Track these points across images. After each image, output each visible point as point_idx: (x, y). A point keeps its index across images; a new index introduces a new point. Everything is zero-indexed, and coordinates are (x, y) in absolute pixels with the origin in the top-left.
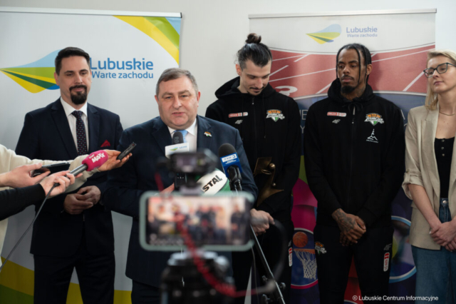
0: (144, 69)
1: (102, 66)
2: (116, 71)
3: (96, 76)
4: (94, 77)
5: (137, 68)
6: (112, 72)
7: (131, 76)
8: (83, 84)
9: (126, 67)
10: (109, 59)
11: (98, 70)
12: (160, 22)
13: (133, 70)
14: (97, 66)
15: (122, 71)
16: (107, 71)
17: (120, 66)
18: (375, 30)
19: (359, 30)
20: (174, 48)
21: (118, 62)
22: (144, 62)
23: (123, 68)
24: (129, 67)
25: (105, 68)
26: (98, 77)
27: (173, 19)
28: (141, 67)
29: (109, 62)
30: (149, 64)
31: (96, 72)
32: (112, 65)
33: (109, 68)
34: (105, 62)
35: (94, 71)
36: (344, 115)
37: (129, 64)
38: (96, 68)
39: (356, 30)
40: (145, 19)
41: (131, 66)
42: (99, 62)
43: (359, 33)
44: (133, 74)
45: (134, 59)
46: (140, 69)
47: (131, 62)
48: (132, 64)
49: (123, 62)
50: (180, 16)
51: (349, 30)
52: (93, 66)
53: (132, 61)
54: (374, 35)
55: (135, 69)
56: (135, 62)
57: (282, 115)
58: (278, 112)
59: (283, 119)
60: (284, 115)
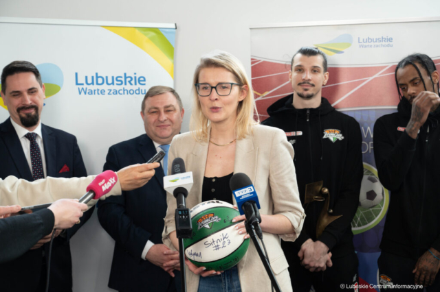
0: (136, 84)
1: (90, 81)
2: (105, 87)
3: (83, 93)
4: (80, 93)
5: (128, 83)
6: (100, 87)
7: (122, 92)
8: (33, 104)
9: (115, 82)
10: (97, 74)
11: (85, 86)
12: (153, 34)
13: (123, 85)
14: (84, 82)
15: (111, 87)
16: (95, 87)
17: (110, 81)
18: (390, 40)
19: (372, 40)
20: (169, 62)
21: (107, 77)
22: (135, 77)
23: (113, 83)
24: (120, 83)
25: (93, 83)
26: (85, 93)
27: (167, 30)
28: (133, 82)
29: (97, 77)
30: (142, 79)
31: (83, 88)
32: (100, 81)
33: (97, 84)
34: (93, 77)
35: (81, 87)
37: (119, 79)
38: (82, 84)
39: (369, 40)
40: (137, 31)
41: (117, 80)
42: (86, 77)
43: (372, 44)
44: (124, 90)
45: (125, 74)
46: (131, 84)
47: (121, 77)
48: (123, 79)
49: (113, 77)
50: (174, 27)
51: (361, 40)
52: (79, 82)
53: (123, 76)
54: (389, 45)
55: (126, 84)
56: (126, 78)
57: (341, 135)
58: (337, 131)
59: (343, 140)
60: (343, 135)
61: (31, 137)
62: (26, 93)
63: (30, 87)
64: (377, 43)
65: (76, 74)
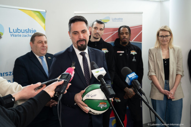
0: (33, 33)
1: (15, 31)
2: (21, 34)
3: (12, 36)
4: (11, 36)
5: (30, 32)
6: (19, 34)
7: (27, 36)
8: (84, 38)
9: (25, 32)
10: (18, 28)
11: (13, 33)
12: (38, 14)
13: (28, 33)
14: (13, 31)
15: (23, 34)
16: (17, 34)
17: (23, 31)
18: (122, 19)
19: (116, 19)
20: (43, 24)
21: (22, 30)
22: (32, 30)
23: (24, 32)
24: (27, 32)
25: (16, 32)
26: (13, 36)
27: (43, 12)
28: (32, 32)
29: (18, 30)
30: (35, 31)
31: (12, 34)
32: (19, 31)
33: (18, 32)
34: (16, 30)
35: (11, 33)
36: (123, 52)
37: (26, 31)
38: (12, 32)
39: (115, 19)
40: (32, 12)
41: (27, 31)
42: (14, 30)
44: (28, 35)
46: (31, 33)
47: (27, 30)
48: (28, 31)
49: (24, 30)
50: (45, 11)
51: (113, 19)
52: (11, 31)
53: (28, 29)
55: (29, 33)
56: (29, 30)
57: (107, 51)
58: (106, 49)
59: (108, 52)
60: (108, 51)
61: (83, 54)
62: (80, 33)
63: (83, 29)
64: (118, 20)
65: (9, 28)
